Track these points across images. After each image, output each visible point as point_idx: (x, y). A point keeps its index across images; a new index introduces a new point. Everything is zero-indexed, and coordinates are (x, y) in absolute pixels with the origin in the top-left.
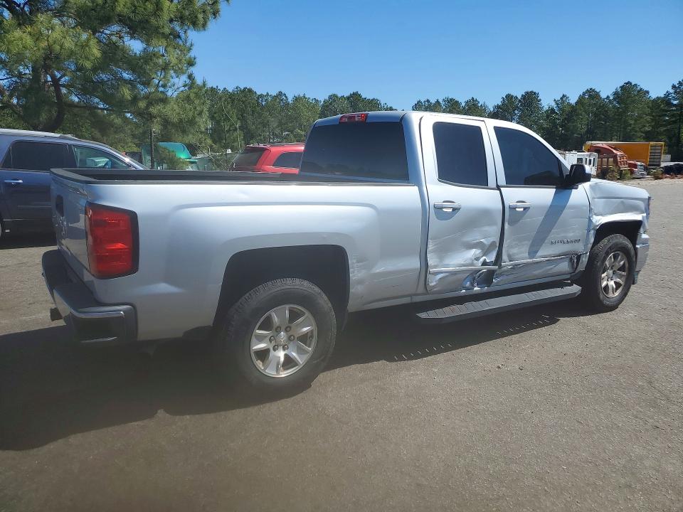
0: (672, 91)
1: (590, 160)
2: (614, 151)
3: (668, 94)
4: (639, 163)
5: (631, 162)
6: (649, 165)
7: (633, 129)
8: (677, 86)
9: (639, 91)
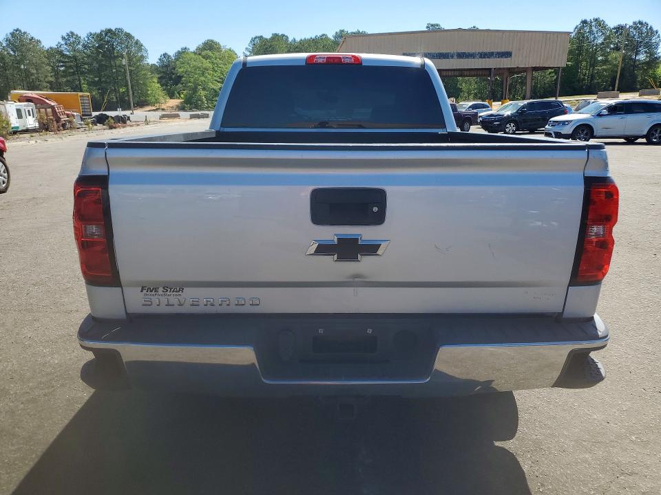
0: (63, 42)
1: (29, 111)
2: (47, 101)
3: (60, 45)
4: (75, 114)
5: (68, 112)
6: (83, 115)
7: (37, 78)
8: (66, 37)
9: (31, 40)
